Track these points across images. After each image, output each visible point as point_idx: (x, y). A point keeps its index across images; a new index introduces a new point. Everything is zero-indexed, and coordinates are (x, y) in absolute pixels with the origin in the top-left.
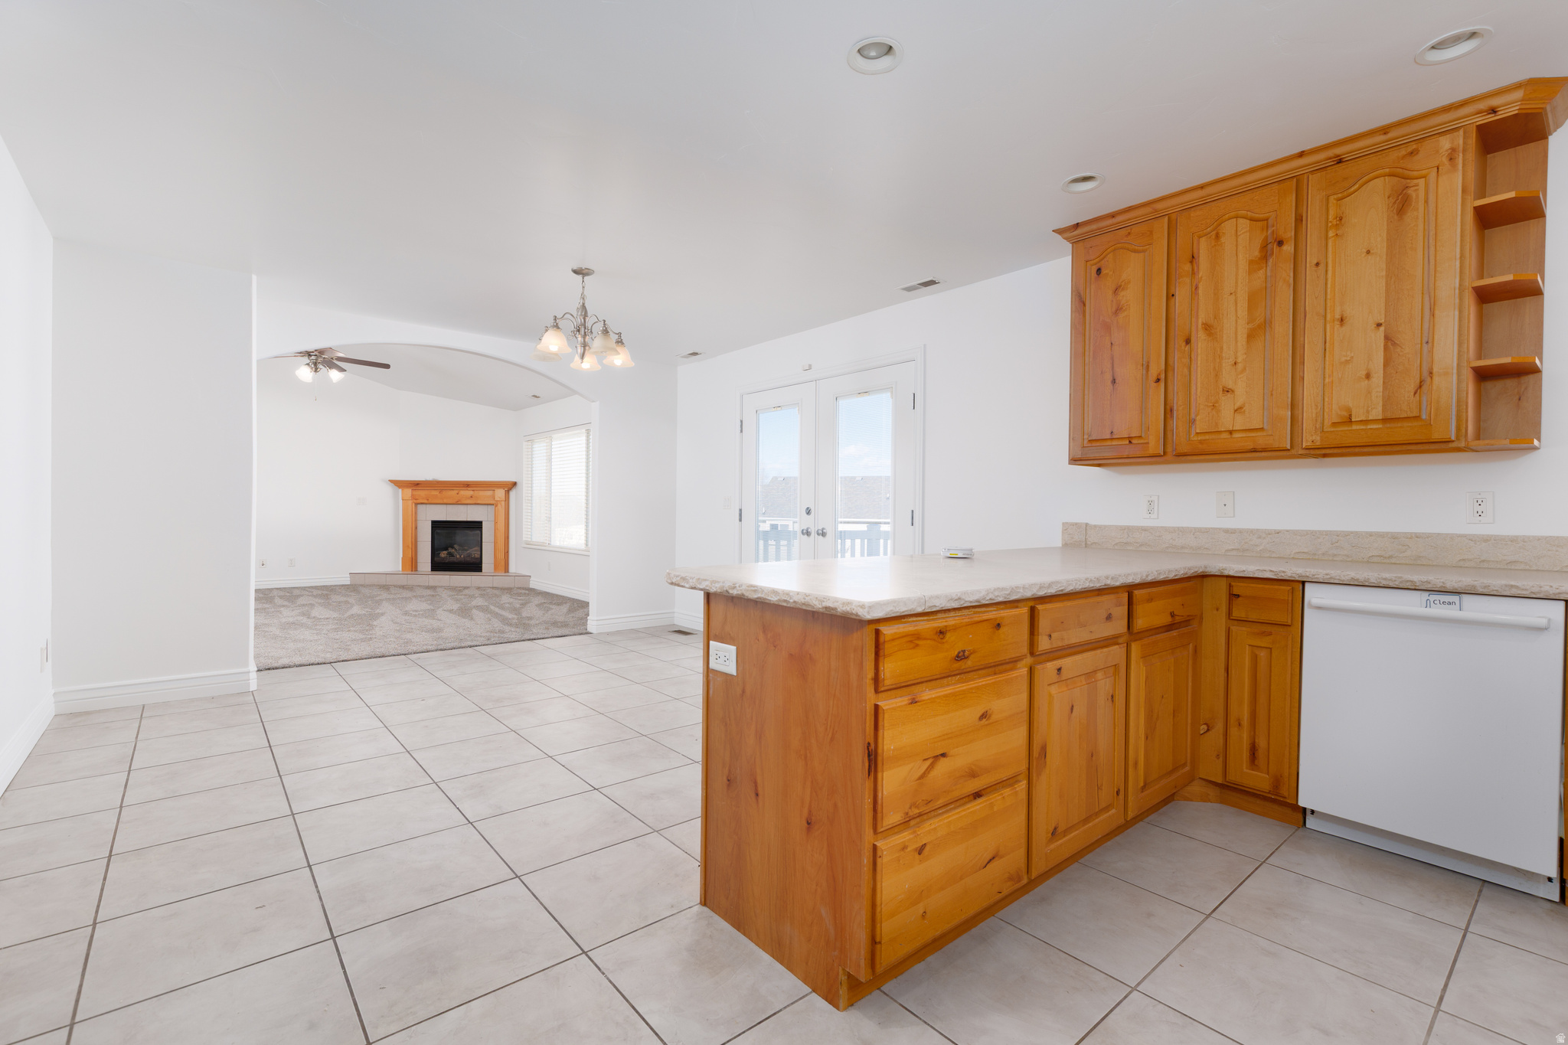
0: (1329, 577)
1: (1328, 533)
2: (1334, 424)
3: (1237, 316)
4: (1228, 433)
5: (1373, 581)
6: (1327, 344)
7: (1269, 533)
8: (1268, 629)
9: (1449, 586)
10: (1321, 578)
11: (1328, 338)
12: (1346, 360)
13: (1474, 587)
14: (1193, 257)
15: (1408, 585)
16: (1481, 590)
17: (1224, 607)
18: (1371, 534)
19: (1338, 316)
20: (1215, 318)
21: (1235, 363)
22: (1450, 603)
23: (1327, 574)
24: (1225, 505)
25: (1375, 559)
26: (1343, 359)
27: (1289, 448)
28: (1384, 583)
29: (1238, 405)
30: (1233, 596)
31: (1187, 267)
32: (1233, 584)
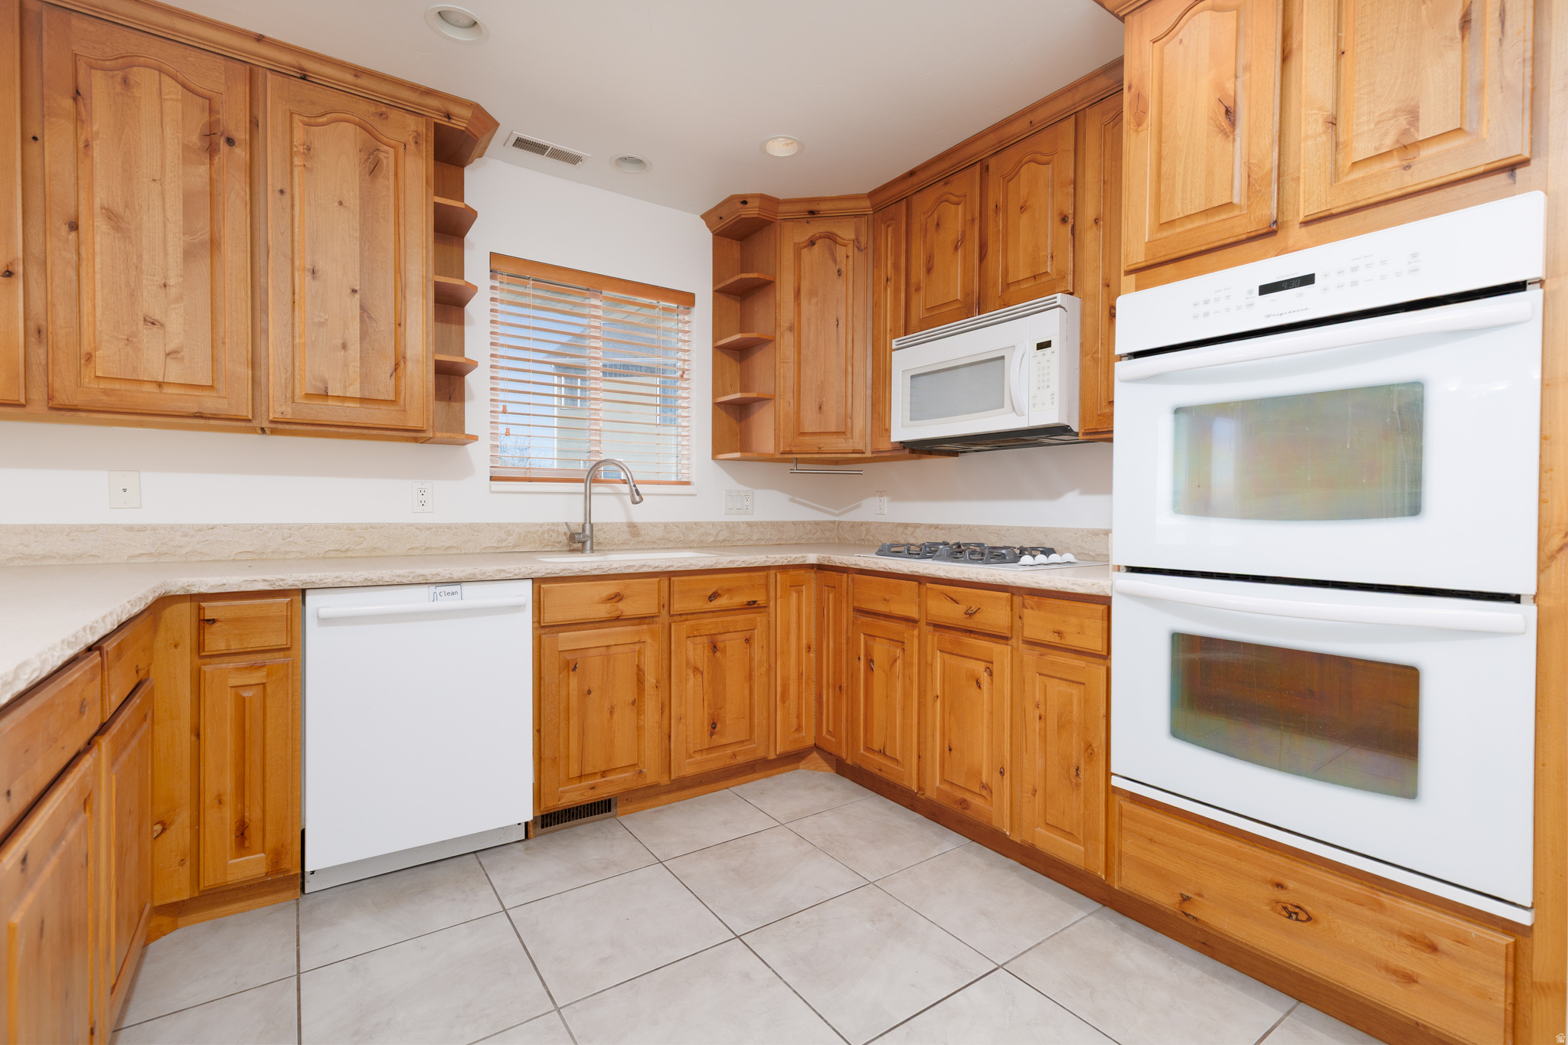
0: (339, 580)
1: (279, 527)
2: (308, 396)
3: (165, 216)
4: (155, 385)
5: (388, 580)
6: (296, 296)
7: (199, 529)
8: (259, 658)
9: (456, 576)
10: (329, 582)
11: (297, 289)
12: (320, 322)
13: (475, 574)
14: (78, 92)
15: (420, 580)
16: (480, 577)
17: (188, 641)
18: (327, 526)
19: (309, 266)
20: (127, 206)
21: (165, 286)
22: (453, 594)
23: (337, 577)
24: (125, 490)
25: (332, 554)
26: (317, 320)
27: (250, 417)
28: (398, 580)
29: (170, 347)
30: (204, 623)
31: (68, 103)
32: (203, 604)
